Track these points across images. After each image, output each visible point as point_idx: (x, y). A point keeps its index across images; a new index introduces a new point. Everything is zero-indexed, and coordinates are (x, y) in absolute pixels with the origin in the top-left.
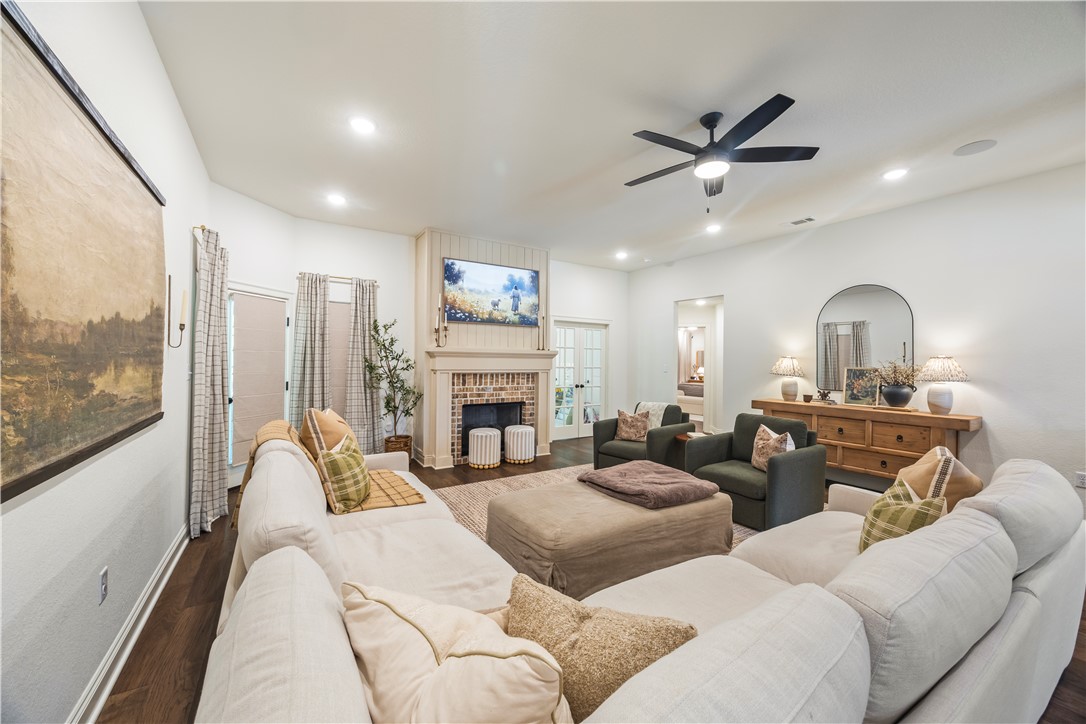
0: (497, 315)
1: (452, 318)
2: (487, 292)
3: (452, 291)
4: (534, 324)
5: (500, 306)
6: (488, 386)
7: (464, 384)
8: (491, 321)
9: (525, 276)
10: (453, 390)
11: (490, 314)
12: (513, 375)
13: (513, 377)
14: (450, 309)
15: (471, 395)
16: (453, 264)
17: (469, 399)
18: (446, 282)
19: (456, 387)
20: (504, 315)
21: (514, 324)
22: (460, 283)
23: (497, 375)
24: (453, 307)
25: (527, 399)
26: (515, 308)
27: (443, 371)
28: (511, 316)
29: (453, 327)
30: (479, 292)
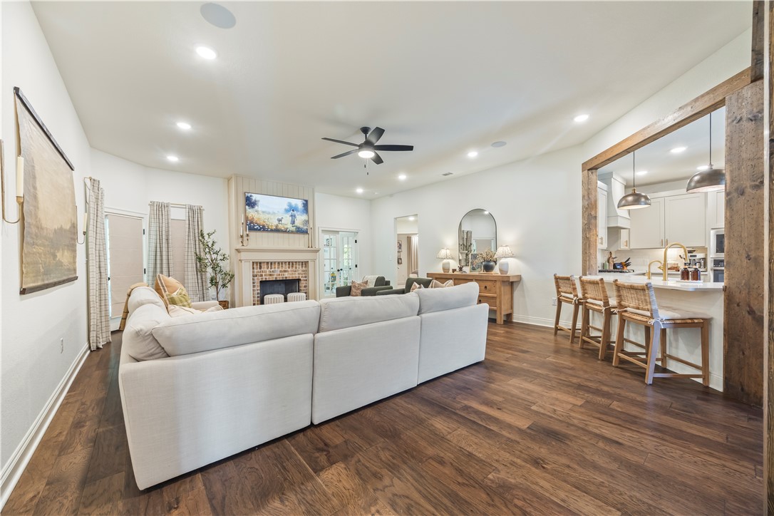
0: (280, 227)
1: (252, 229)
2: (274, 213)
3: (251, 213)
4: (305, 232)
5: (283, 222)
6: (276, 269)
7: (260, 268)
8: (277, 230)
9: (299, 203)
10: (253, 272)
11: (277, 226)
12: (292, 263)
13: (293, 264)
14: (250, 223)
15: (265, 275)
16: (251, 196)
17: (264, 277)
18: (247, 207)
19: (255, 270)
20: (286, 226)
21: (292, 232)
22: (256, 208)
23: (282, 263)
24: (251, 222)
25: (302, 277)
26: (293, 222)
27: (247, 261)
28: (290, 227)
29: (253, 234)
30: (269, 213)
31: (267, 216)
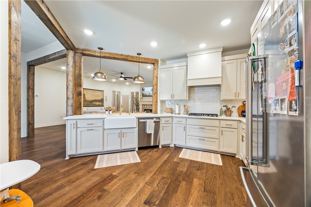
1: (143, 96)
6: (148, 106)
11: (149, 95)
15: (145, 108)
16: (143, 88)
22: (144, 91)
28: (152, 95)
31: (147, 92)
